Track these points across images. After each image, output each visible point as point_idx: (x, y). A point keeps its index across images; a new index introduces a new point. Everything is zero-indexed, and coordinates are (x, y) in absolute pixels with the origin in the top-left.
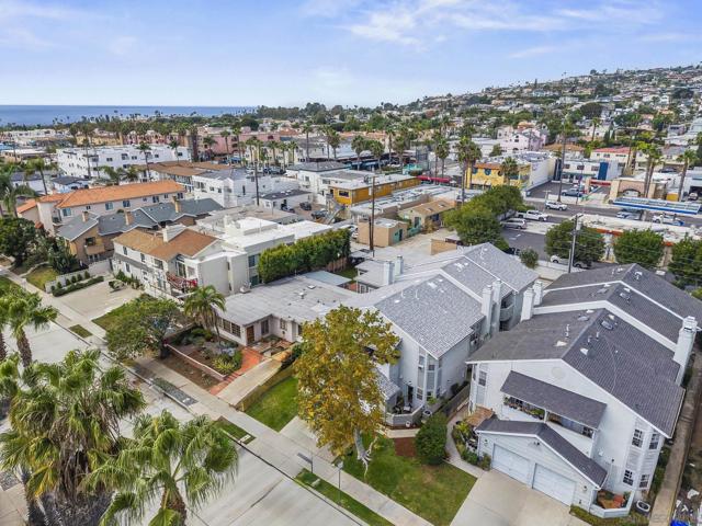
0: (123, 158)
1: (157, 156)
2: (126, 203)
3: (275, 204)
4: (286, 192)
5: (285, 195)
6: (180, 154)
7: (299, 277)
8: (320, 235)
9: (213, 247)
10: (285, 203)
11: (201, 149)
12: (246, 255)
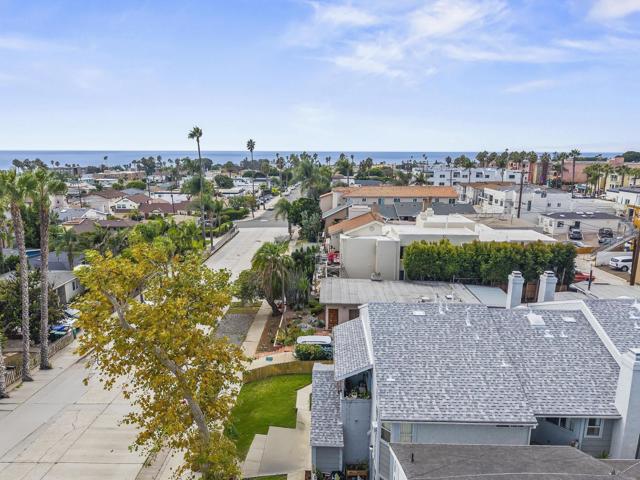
0: (477, 176)
1: (487, 176)
2: (397, 200)
3: (560, 225)
4: (585, 214)
5: (580, 216)
6: (512, 177)
7: (457, 285)
8: (519, 244)
9: (372, 228)
10: (577, 225)
11: (551, 177)
12: (397, 242)
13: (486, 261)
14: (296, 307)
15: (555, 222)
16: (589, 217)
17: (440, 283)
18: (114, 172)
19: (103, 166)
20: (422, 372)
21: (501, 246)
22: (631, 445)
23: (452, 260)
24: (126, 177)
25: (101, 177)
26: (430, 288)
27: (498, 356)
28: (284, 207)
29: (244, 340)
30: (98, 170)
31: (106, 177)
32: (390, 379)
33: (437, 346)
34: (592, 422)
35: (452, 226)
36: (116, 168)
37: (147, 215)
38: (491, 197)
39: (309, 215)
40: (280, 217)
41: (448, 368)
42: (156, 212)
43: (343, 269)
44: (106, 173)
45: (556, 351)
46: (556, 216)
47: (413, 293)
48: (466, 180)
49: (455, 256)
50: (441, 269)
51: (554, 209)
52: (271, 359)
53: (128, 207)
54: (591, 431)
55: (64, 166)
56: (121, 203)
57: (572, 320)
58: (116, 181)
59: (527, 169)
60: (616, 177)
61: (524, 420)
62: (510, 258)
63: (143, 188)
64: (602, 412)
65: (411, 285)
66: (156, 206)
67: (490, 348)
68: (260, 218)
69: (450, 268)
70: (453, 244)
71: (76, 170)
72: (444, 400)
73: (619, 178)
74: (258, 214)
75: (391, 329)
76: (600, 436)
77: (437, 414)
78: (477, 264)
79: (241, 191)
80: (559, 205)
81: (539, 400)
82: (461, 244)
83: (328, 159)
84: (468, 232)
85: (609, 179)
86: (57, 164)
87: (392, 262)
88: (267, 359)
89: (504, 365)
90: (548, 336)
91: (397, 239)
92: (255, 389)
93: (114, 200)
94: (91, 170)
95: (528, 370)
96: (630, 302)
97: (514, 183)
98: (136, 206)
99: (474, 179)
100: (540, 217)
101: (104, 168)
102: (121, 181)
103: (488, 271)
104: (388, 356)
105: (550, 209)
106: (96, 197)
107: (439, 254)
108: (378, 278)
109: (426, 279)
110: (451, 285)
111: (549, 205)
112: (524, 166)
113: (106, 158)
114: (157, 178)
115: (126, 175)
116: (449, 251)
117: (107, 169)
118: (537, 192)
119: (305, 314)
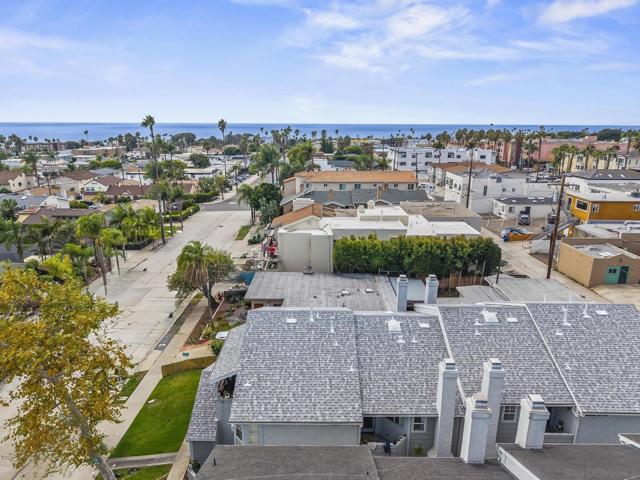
1: (459, 157)
2: (357, 186)
3: (511, 210)
4: (536, 199)
5: (531, 202)
6: (483, 157)
7: (382, 278)
8: (442, 238)
9: (309, 222)
10: (527, 211)
11: (524, 156)
12: (329, 237)
13: (409, 255)
14: (232, 299)
15: (507, 207)
16: (539, 202)
17: (367, 276)
18: (94, 148)
19: (83, 141)
20: (278, 377)
21: (424, 241)
22: (447, 440)
23: (377, 254)
24: (106, 154)
25: (80, 153)
26: (355, 281)
27: (348, 361)
28: (247, 193)
29: (176, 333)
30: (77, 146)
31: (85, 153)
32: (248, 385)
33: (298, 352)
34: (418, 419)
35: (387, 219)
36: (96, 144)
37: (116, 197)
38: (452, 181)
39: (268, 200)
40: (242, 202)
41: (302, 373)
42: (125, 195)
43: (281, 262)
44: (85, 148)
45: (402, 355)
46: (508, 201)
47: (337, 286)
48: (436, 161)
49: (381, 250)
50: (368, 263)
51: (509, 194)
52: (187, 355)
53: (96, 190)
54: (417, 427)
55: (44, 142)
56: (90, 186)
57: (427, 326)
58: (94, 158)
59: (502, 148)
60: (581, 158)
61: (352, 420)
62: (430, 253)
63: (117, 166)
64: (424, 411)
65: (339, 278)
66: (125, 188)
67: (344, 354)
68: (229, 200)
69: (376, 262)
70: (380, 239)
71: (55, 146)
72: (289, 403)
73: (584, 159)
74: (227, 196)
75: (262, 337)
76: (425, 431)
77: (280, 416)
78: (400, 258)
79: (214, 171)
80: (514, 190)
81: (373, 402)
82: (387, 238)
83: (314, 134)
84: (399, 226)
85: (575, 160)
86: (36, 139)
87: (325, 256)
88: (184, 354)
89: (352, 369)
90: (401, 341)
91: (330, 233)
92: (170, 382)
93: (85, 182)
94: (71, 146)
95: (372, 374)
96: (480, 309)
97: (484, 164)
98: (105, 188)
99: (444, 159)
100: (495, 201)
101: (84, 143)
102: (99, 158)
103: (411, 265)
104: (252, 363)
105: (505, 193)
106: (66, 179)
107: (365, 248)
108: (309, 271)
109: (356, 271)
110: (376, 278)
111: (504, 190)
112: (499, 145)
113: (86, 132)
114: (138, 154)
115: (106, 151)
116: (374, 246)
117: (87, 144)
118: (492, 178)
119: (238, 307)
